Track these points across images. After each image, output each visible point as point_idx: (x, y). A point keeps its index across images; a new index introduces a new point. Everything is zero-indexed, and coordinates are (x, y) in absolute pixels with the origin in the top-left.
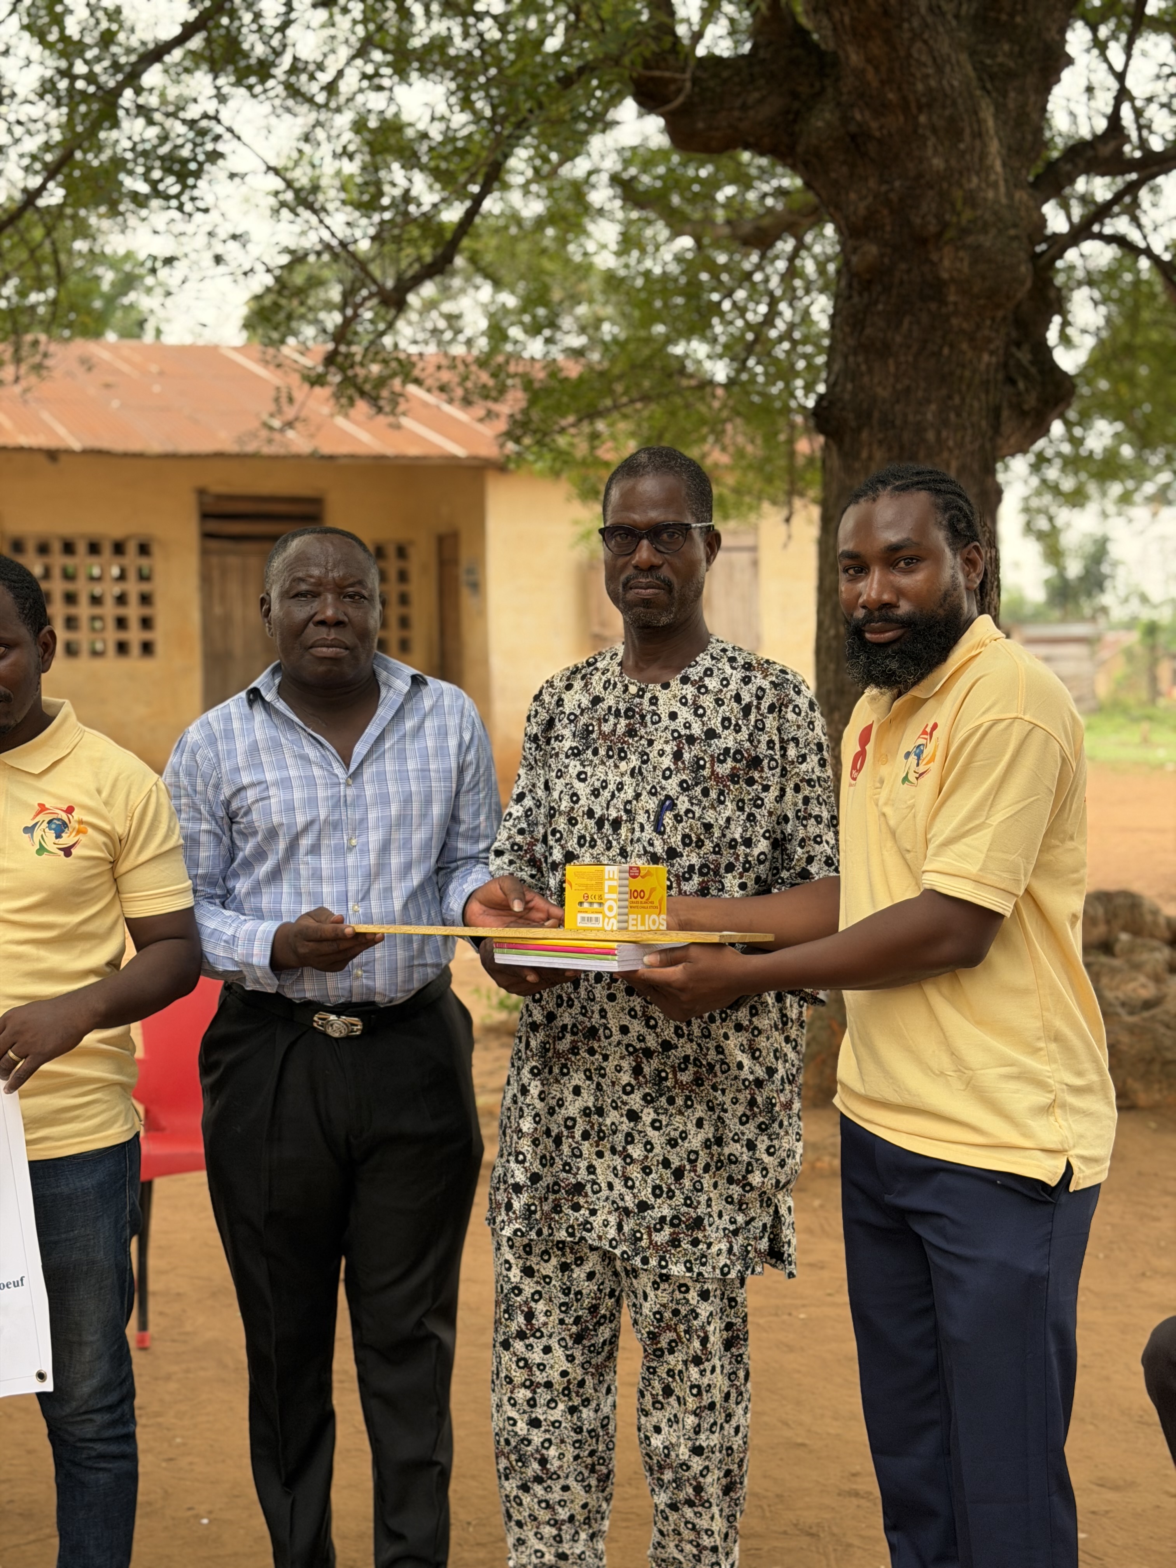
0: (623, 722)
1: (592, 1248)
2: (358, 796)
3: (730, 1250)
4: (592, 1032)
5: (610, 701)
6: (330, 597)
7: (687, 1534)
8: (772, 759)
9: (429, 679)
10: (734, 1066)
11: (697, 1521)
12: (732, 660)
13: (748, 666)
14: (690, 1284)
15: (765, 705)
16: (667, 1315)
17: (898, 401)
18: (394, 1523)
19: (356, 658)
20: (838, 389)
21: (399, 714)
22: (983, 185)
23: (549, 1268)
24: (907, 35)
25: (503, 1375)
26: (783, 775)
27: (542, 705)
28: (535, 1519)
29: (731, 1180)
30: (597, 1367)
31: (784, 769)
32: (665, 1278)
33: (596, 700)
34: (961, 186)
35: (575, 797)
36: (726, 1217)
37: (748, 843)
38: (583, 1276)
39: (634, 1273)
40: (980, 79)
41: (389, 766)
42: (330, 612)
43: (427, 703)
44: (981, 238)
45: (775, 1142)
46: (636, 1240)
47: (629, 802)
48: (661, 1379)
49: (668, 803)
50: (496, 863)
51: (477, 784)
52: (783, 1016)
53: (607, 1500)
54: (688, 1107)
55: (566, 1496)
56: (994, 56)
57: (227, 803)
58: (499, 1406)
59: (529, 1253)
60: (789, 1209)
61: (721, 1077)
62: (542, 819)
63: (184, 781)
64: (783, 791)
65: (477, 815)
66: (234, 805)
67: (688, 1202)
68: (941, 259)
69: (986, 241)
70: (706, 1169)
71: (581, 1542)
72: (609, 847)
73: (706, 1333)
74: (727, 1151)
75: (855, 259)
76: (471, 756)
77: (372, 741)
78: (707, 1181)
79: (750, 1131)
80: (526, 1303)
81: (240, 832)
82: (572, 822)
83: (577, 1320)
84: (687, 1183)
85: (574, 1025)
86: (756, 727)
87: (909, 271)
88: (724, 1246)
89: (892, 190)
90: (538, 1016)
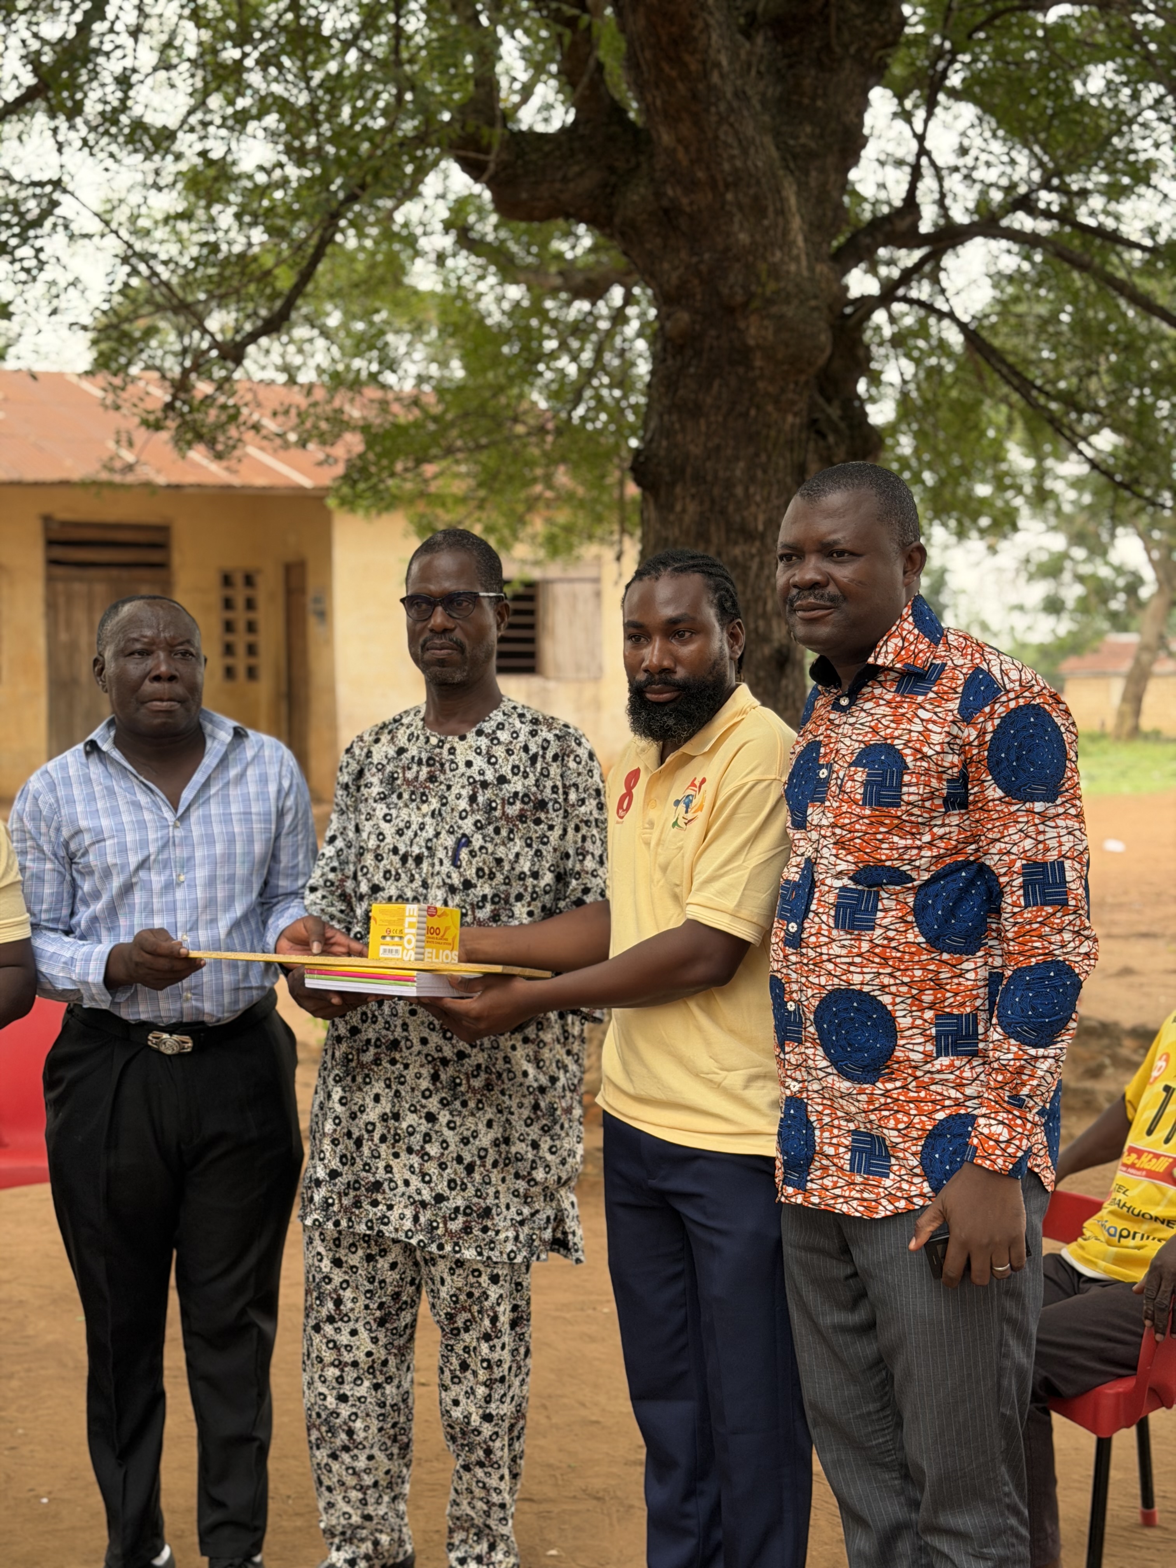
0: (425, 770)
1: (395, 1241)
2: (186, 837)
3: (516, 1238)
4: (395, 1045)
5: (413, 751)
6: (162, 655)
7: (478, 1492)
8: (556, 802)
9: (250, 732)
10: (519, 1074)
11: (487, 1480)
12: (521, 716)
13: (535, 721)
14: (482, 1269)
15: (550, 754)
16: (463, 1297)
17: (709, 458)
18: (217, 1492)
19: (188, 710)
20: (654, 445)
21: (223, 763)
22: (786, 259)
23: (355, 1259)
24: (714, 119)
25: (314, 1355)
26: (565, 817)
27: (353, 757)
28: (343, 1484)
29: (517, 1176)
30: (399, 1348)
31: (566, 811)
32: (460, 1263)
33: (401, 751)
34: (764, 259)
35: (381, 837)
36: (513, 1209)
37: (535, 875)
38: (387, 1266)
39: (431, 1261)
40: (784, 159)
41: (214, 809)
42: (163, 668)
43: (250, 753)
44: (785, 308)
45: (557, 1143)
46: (431, 1228)
47: (430, 840)
48: (458, 1355)
49: (464, 841)
50: (310, 897)
51: (296, 827)
52: (565, 1031)
53: (408, 1466)
54: (479, 1109)
55: (372, 1464)
56: (796, 138)
57: (66, 845)
58: (310, 1384)
59: (338, 1246)
60: (572, 1204)
61: (507, 1085)
62: (352, 858)
63: (29, 825)
64: (565, 831)
65: (295, 855)
66: (73, 846)
67: (479, 1194)
68: (748, 327)
69: (790, 311)
70: (495, 1164)
71: (384, 1505)
72: (412, 879)
73: (495, 1313)
74: (513, 1150)
75: (668, 325)
76: (290, 802)
77: (198, 787)
78: (495, 1176)
79: (534, 1132)
80: (335, 1290)
81: (78, 871)
82: (378, 858)
83: (381, 1306)
84: (477, 1176)
85: (378, 1039)
86: (541, 774)
87: (718, 337)
88: (511, 1234)
89: (701, 261)
90: (343, 1030)
